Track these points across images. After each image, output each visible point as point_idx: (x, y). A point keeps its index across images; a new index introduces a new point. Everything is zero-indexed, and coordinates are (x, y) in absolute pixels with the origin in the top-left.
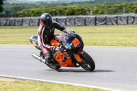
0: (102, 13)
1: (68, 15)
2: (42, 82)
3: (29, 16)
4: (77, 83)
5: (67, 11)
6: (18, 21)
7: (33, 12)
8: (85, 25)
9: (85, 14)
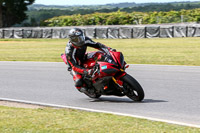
0: (154, 22)
1: (109, 24)
2: (73, 110)
3: (60, 26)
4: (118, 111)
5: (109, 19)
6: (47, 32)
7: (66, 20)
8: (132, 37)
9: (132, 23)
